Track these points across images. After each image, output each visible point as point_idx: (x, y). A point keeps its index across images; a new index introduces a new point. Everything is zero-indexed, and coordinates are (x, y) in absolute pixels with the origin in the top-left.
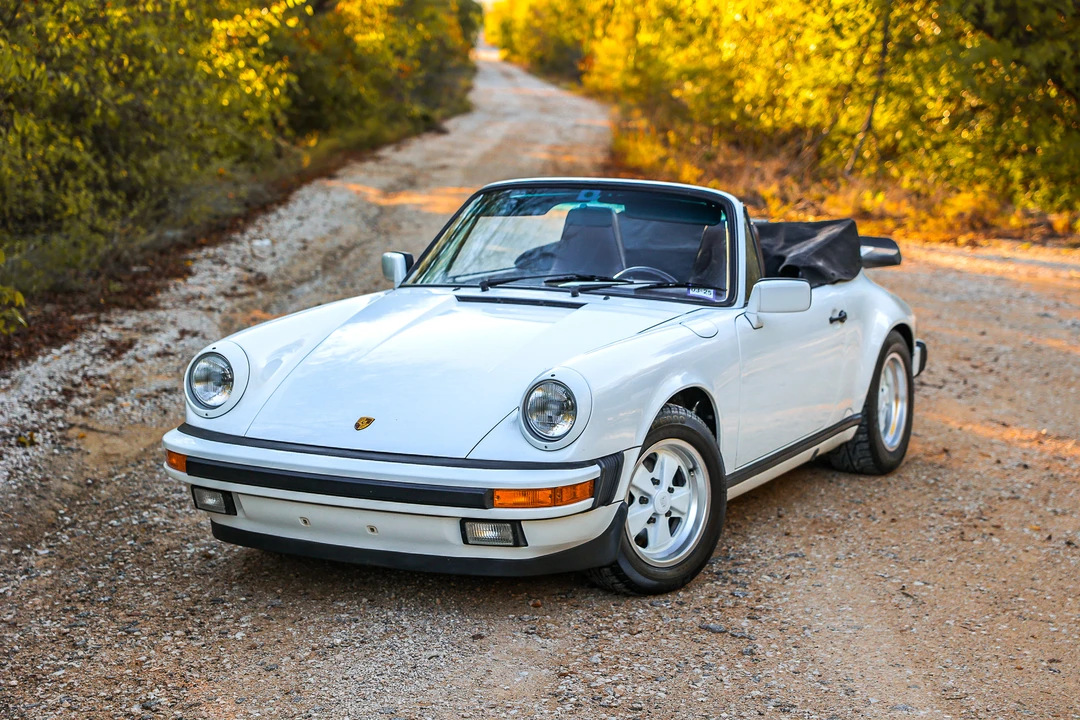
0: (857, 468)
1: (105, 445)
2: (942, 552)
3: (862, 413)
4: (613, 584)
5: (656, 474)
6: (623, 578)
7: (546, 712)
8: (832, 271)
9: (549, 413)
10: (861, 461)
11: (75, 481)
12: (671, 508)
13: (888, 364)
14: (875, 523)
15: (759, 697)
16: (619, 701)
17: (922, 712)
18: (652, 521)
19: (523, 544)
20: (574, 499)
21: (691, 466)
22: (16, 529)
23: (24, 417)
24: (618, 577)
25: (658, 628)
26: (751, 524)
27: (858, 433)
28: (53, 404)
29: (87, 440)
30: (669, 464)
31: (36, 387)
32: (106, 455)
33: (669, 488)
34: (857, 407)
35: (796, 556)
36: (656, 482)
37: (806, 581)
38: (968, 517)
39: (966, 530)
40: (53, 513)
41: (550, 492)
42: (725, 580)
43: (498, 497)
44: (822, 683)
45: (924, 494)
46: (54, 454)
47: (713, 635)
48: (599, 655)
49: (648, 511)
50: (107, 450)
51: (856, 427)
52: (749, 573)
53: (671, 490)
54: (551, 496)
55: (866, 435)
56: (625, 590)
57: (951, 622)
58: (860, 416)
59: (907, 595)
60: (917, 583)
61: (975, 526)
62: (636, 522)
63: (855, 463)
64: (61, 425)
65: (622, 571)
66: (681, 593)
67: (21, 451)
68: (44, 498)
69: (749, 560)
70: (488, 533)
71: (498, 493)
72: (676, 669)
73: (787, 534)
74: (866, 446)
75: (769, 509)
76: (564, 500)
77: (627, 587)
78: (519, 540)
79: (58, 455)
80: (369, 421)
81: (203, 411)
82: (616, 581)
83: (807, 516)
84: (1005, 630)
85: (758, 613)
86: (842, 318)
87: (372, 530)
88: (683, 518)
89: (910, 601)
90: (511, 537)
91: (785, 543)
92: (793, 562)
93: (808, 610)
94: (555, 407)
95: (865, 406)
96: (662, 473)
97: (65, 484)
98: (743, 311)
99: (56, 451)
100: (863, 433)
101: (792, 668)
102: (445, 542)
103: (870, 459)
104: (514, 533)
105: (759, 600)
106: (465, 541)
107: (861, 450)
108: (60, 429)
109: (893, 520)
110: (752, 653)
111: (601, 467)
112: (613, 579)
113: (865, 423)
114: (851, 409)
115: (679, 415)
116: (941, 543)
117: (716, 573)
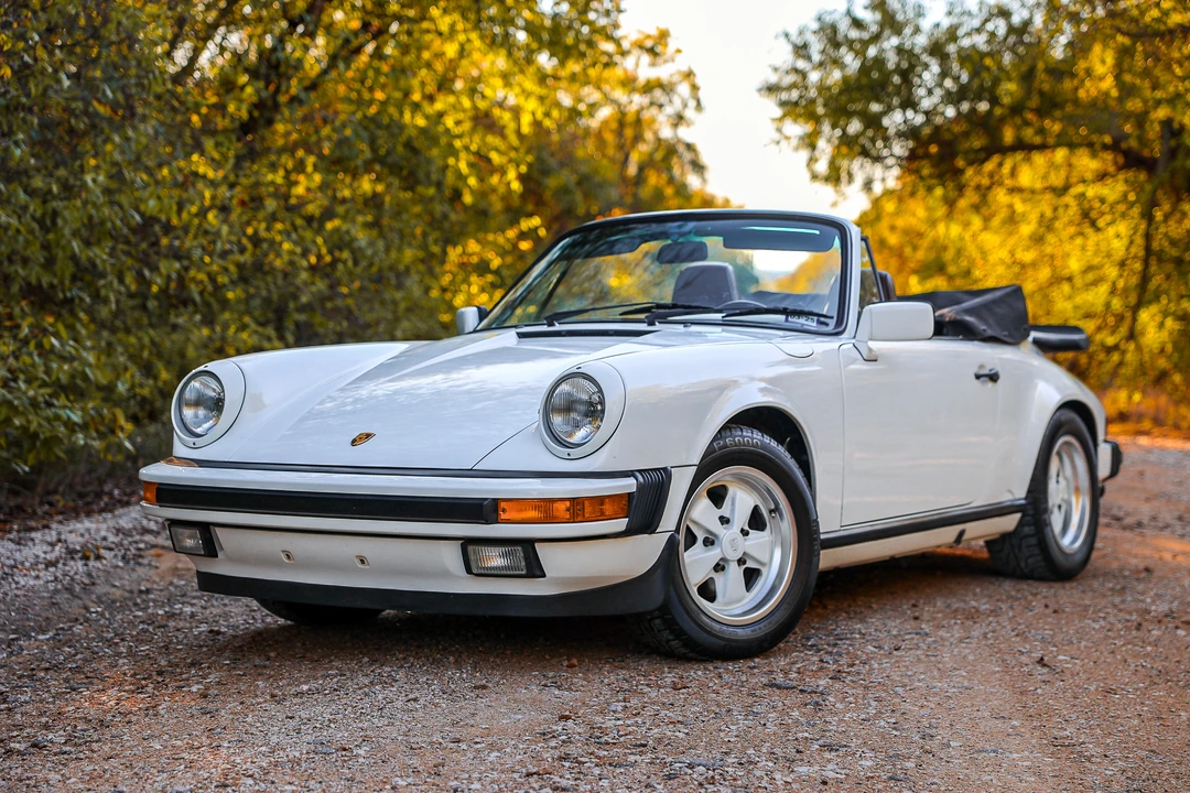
0: (1026, 571)
1: (179, 561)
2: (1106, 637)
3: (1026, 498)
4: (668, 641)
5: (725, 511)
6: (679, 633)
7: (521, 746)
8: (984, 327)
9: (574, 415)
10: (1030, 561)
11: (128, 588)
12: (744, 553)
13: (1061, 447)
14: (1030, 614)
15: (806, 738)
16: (622, 739)
17: (1015, 755)
18: (719, 568)
19: (538, 573)
20: (602, 516)
21: (773, 507)
22: (28, 619)
23: (105, 539)
24: (672, 632)
25: (711, 685)
26: (876, 611)
27: (1021, 524)
28: (146, 531)
29: (162, 559)
30: (742, 501)
31: (136, 519)
32: (176, 569)
33: (742, 530)
34: (1018, 492)
35: (917, 634)
36: (724, 521)
37: (919, 652)
38: (1153, 614)
39: (1144, 624)
40: (84, 611)
41: (568, 504)
42: (819, 651)
43: (504, 510)
44: (895, 729)
45: (1104, 596)
46: (117, 566)
47: (778, 691)
48: (623, 704)
49: (714, 554)
50: (180, 565)
51: (1018, 516)
52: (851, 645)
53: (744, 533)
54: (568, 510)
55: (1032, 528)
56: (683, 650)
57: (1092, 688)
58: (1023, 502)
59: (1044, 665)
60: (1061, 657)
61: (1160, 622)
62: (696, 564)
63: (1023, 564)
64: (142, 546)
65: (678, 624)
66: (757, 660)
67: (80, 563)
68: (81, 599)
69: (858, 636)
70: (495, 559)
71: (503, 505)
72: (713, 715)
73: (916, 618)
74: (1033, 541)
75: (904, 601)
76: (587, 515)
77: (685, 645)
78: (534, 570)
79: (122, 568)
80: (368, 436)
81: (190, 440)
82: (671, 637)
83: (948, 606)
84: (1161, 696)
85: (844, 675)
86: (993, 377)
87: (362, 562)
88: (764, 570)
89: (1045, 670)
90: (523, 563)
91: (910, 625)
92: (913, 639)
93: (909, 673)
94: (582, 408)
95: (1029, 491)
96: (733, 511)
97: (114, 590)
98: (853, 341)
99: (121, 564)
100: (1029, 525)
101: (863, 716)
102: (446, 574)
103: (1040, 558)
104: (526, 558)
105: (852, 665)
106: (469, 570)
107: (1028, 547)
108: (139, 549)
109: (1055, 612)
110: (817, 703)
111: (637, 479)
112: (666, 635)
113: (1031, 512)
114: (1010, 491)
115: (752, 439)
116: (1109, 630)
117: (812, 646)
